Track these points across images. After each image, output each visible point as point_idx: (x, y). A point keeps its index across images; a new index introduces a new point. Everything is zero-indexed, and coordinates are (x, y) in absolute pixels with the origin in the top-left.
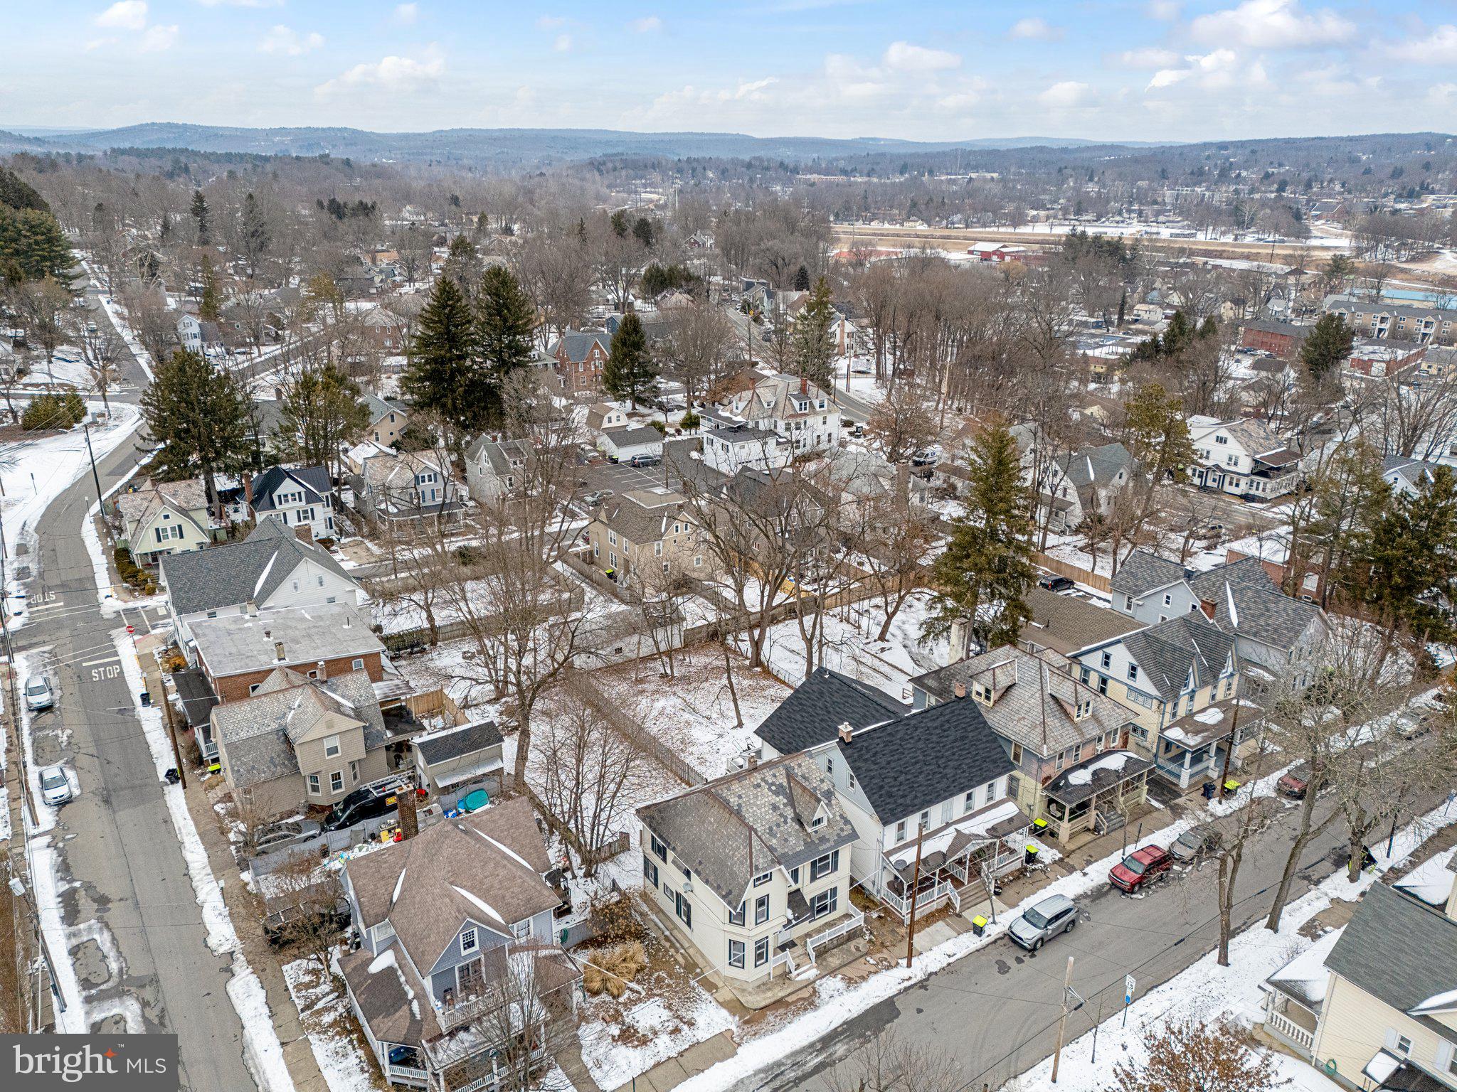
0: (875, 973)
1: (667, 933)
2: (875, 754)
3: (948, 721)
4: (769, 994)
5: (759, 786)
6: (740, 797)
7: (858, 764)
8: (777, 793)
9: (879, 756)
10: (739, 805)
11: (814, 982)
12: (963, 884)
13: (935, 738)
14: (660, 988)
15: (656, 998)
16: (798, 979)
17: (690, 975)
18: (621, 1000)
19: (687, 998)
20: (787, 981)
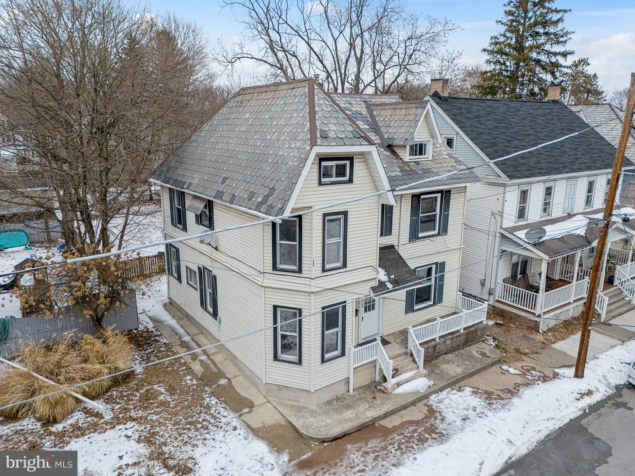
0: (527, 385)
1: (187, 338)
2: (478, 117)
4: (349, 414)
9: (483, 119)
11: (426, 396)
14: (145, 408)
15: (129, 424)
16: (396, 392)
17: (207, 388)
18: (58, 428)
19: (191, 423)
20: (379, 395)
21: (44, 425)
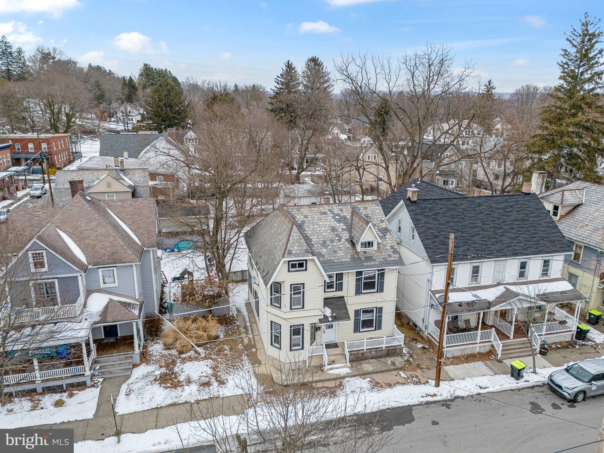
0: (403, 384)
1: (248, 324)
2: (436, 214)
3: (511, 207)
4: (299, 377)
5: (325, 213)
6: (306, 217)
7: (418, 217)
8: (339, 221)
9: (440, 216)
10: (303, 222)
11: (344, 378)
12: (508, 338)
13: (496, 215)
14: (218, 355)
15: (210, 360)
16: (329, 372)
17: (245, 352)
18: (183, 356)
19: (233, 366)
20: (320, 372)
21: (179, 354)
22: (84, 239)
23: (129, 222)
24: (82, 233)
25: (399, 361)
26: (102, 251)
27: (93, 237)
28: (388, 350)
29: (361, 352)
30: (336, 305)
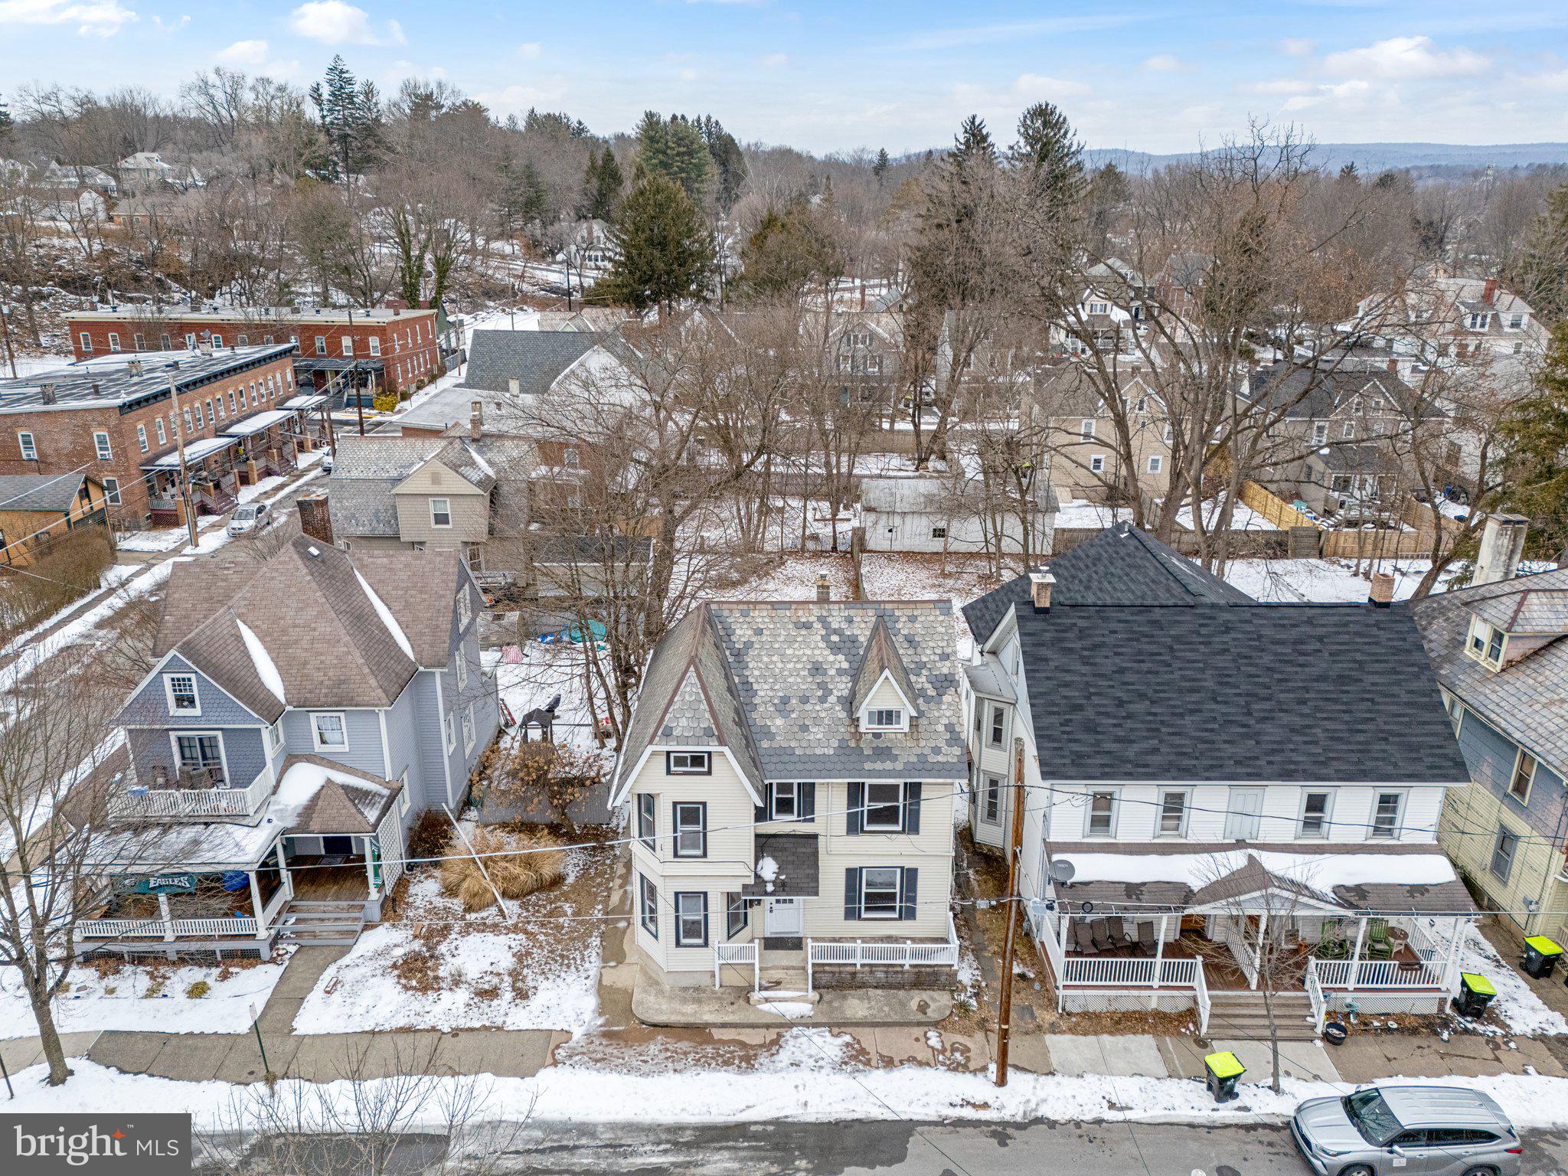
2: (1095, 647)
3: (1320, 639)
4: (690, 1008)
5: (807, 626)
6: (759, 632)
7: (1044, 652)
8: (835, 649)
9: (1105, 652)
10: (748, 645)
11: (791, 1025)
13: (1266, 659)
14: (543, 925)
15: (521, 936)
16: (760, 1007)
17: (603, 927)
18: (471, 917)
19: (562, 956)
20: (742, 1002)
21: (465, 910)
22: (287, 645)
23: (397, 606)
24: (284, 632)
25: (940, 1002)
26: (319, 676)
27: (305, 644)
28: (918, 974)
29: (848, 969)
30: (793, 854)
